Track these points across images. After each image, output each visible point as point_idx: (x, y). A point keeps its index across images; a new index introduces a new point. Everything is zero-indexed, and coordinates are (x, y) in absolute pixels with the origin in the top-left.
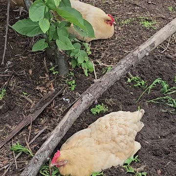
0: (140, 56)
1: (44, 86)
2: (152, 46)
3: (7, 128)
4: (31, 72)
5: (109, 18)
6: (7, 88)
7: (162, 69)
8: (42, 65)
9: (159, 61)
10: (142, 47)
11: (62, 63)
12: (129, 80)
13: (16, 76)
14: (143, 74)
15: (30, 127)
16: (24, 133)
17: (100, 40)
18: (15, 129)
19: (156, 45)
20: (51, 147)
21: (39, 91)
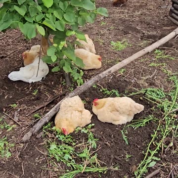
0: (102, 77)
1: (58, 90)
2: (110, 72)
3: (34, 107)
4: (53, 83)
5: (100, 58)
6: (39, 90)
7: (120, 86)
8: (60, 80)
9: (120, 82)
10: (104, 72)
11: (67, 79)
12: (101, 90)
13: (45, 84)
14: (110, 88)
15: (45, 108)
16: (41, 111)
17: (93, 69)
18: (37, 108)
19: (112, 72)
20: (49, 116)
21: (54, 92)
